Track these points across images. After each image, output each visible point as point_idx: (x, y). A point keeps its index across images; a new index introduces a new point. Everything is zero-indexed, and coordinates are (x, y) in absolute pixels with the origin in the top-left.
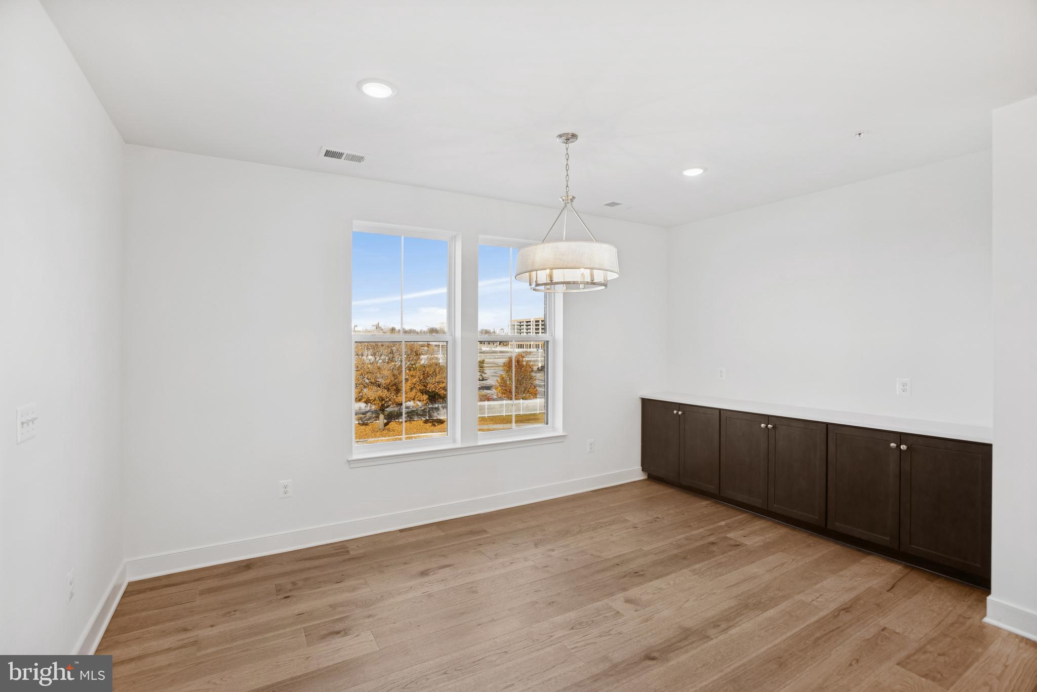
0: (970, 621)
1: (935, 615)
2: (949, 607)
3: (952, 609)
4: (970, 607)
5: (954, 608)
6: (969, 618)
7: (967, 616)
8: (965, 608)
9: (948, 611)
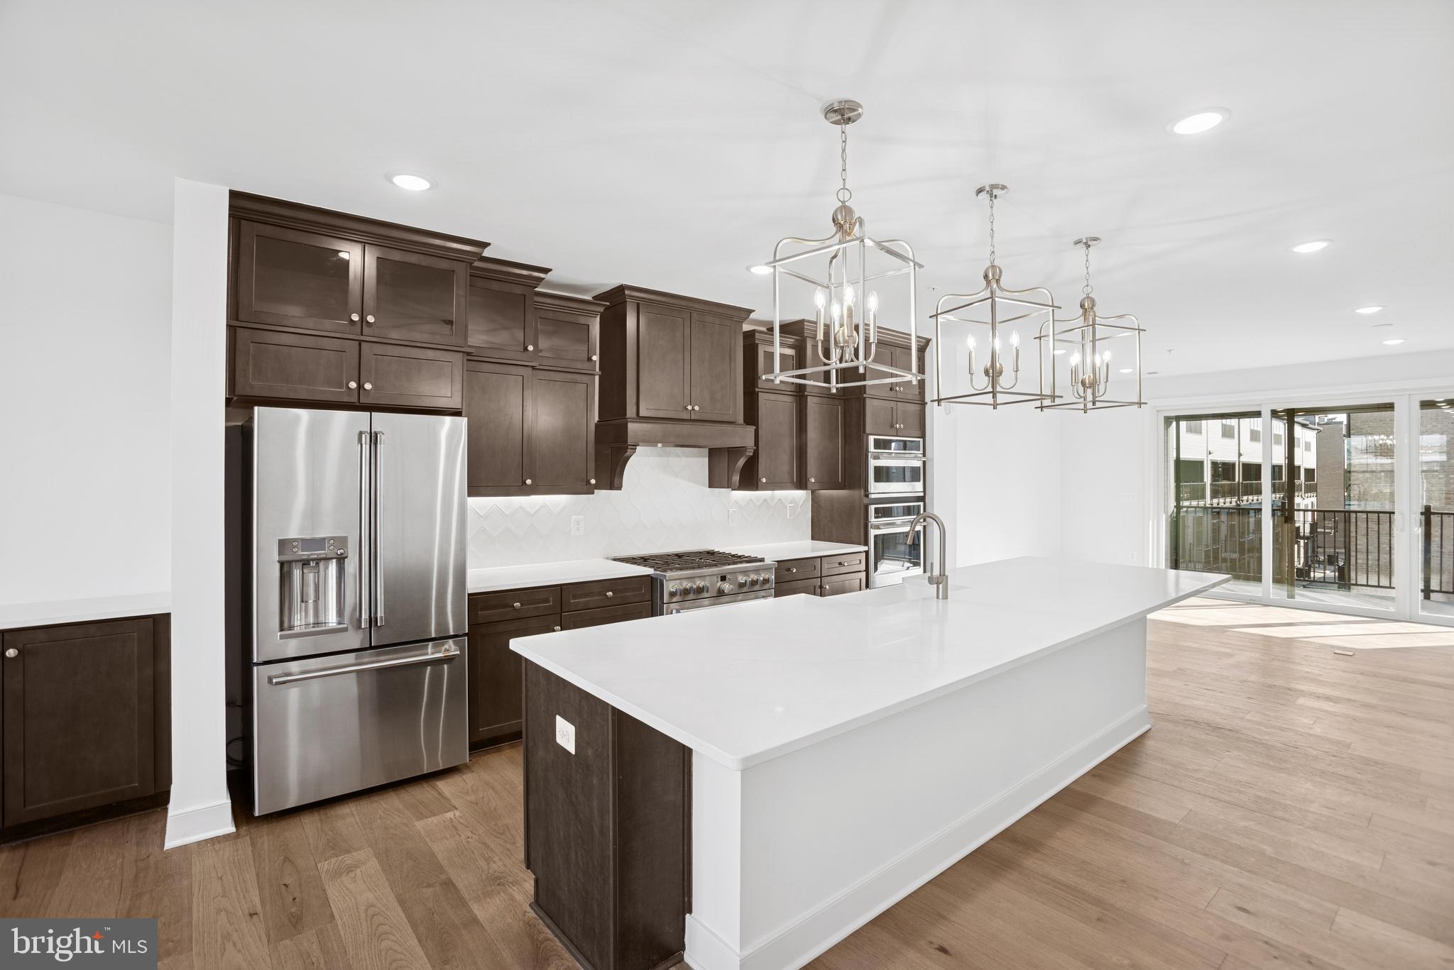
0: (152, 859)
1: (107, 881)
2: (116, 861)
3: (121, 860)
4: (138, 844)
5: (123, 858)
6: (148, 857)
7: (145, 857)
8: (135, 848)
9: (119, 866)
